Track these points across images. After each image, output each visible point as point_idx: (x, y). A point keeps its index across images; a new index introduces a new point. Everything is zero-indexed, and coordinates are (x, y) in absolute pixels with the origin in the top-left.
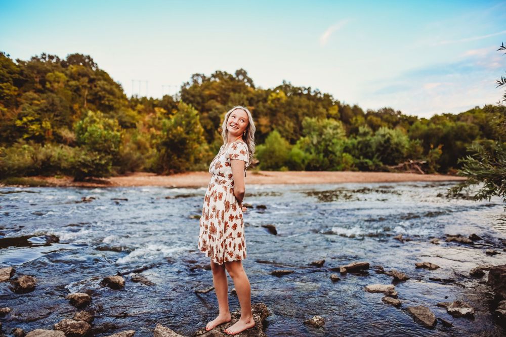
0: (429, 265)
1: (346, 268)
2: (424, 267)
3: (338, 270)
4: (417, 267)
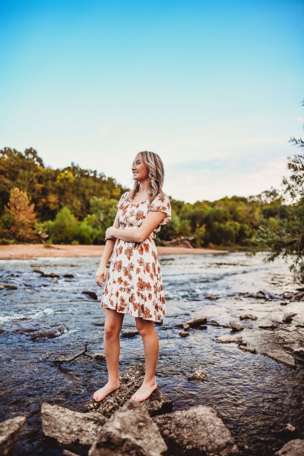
0: (250, 317)
1: (188, 324)
2: (247, 318)
3: (180, 327)
4: (241, 319)
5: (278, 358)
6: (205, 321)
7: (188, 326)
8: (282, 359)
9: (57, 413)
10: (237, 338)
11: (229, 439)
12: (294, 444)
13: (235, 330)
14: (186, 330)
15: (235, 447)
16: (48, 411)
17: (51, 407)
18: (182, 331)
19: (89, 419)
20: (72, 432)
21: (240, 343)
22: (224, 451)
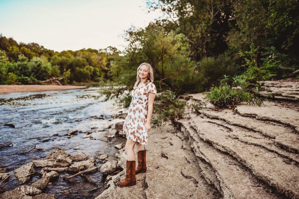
1: (70, 133)
2: (94, 128)
3: (67, 135)
4: (92, 129)
6: (77, 131)
7: (70, 134)
10: (89, 136)
13: (89, 133)
14: (70, 136)
18: (69, 137)
19: (49, 161)
20: (45, 164)
21: (91, 137)
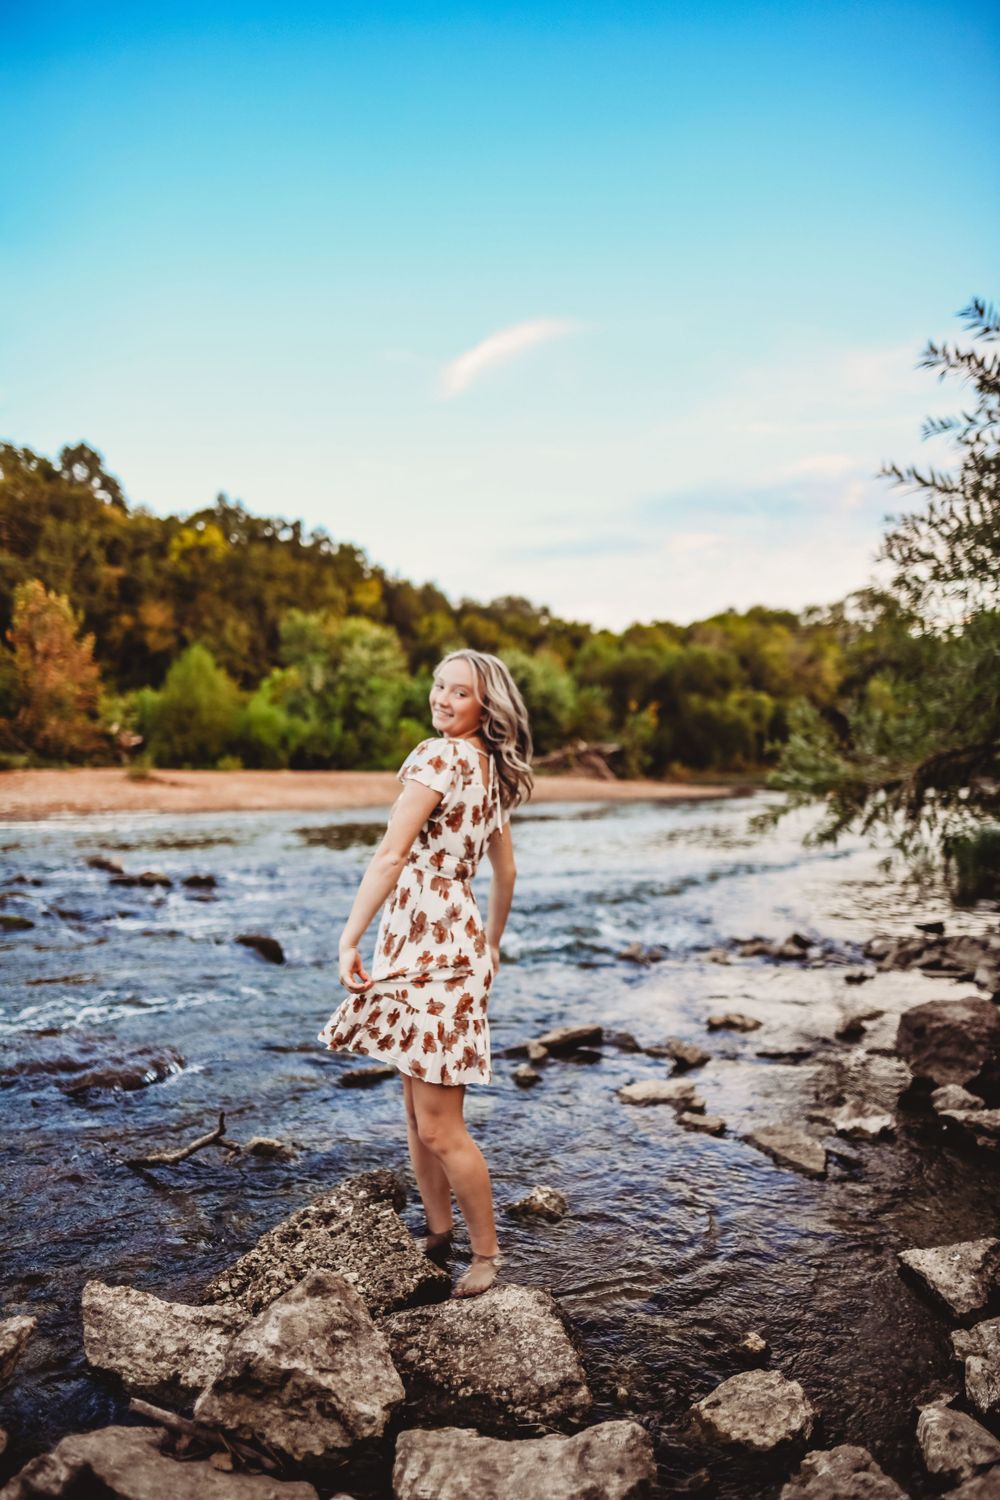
0: (738, 1021)
1: (544, 1045)
2: (728, 1025)
3: (519, 1053)
4: (713, 1028)
5: (781, 1152)
6: (596, 1037)
7: (543, 1051)
8: (791, 1155)
9: (124, 1306)
10: (678, 1089)
11: (569, 1370)
12: (745, 1381)
13: (683, 1067)
14: (538, 1064)
15: (583, 1391)
16: (100, 1300)
17: (109, 1291)
18: (523, 1069)
19: (209, 1323)
20: (160, 1357)
21: (685, 1104)
22: (554, 1402)
